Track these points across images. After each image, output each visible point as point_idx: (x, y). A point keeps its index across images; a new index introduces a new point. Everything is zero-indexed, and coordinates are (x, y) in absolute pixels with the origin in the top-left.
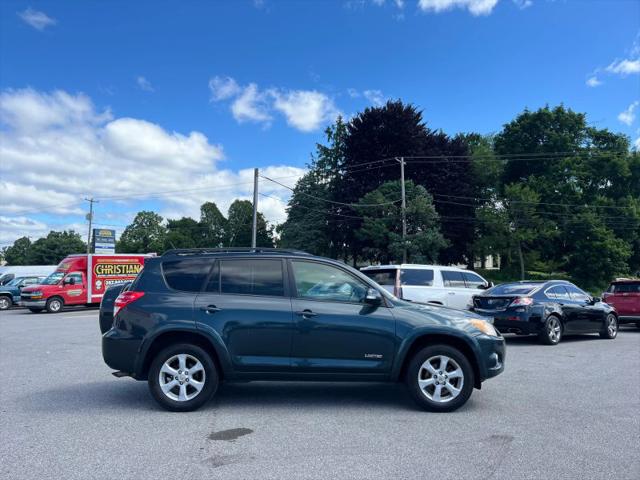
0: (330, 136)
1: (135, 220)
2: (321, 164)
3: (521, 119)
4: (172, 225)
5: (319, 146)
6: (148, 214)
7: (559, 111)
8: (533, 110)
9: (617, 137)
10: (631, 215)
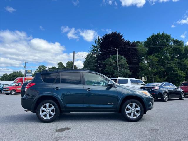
0: (96, 42)
1: (39, 68)
2: (93, 50)
3: (152, 36)
4: (49, 69)
5: (93, 45)
6: (42, 66)
7: (163, 34)
8: (155, 34)
9: (180, 41)
10: (185, 64)
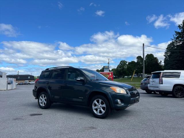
1: (120, 63)
4: (129, 63)
5: (176, 32)
6: (124, 61)
